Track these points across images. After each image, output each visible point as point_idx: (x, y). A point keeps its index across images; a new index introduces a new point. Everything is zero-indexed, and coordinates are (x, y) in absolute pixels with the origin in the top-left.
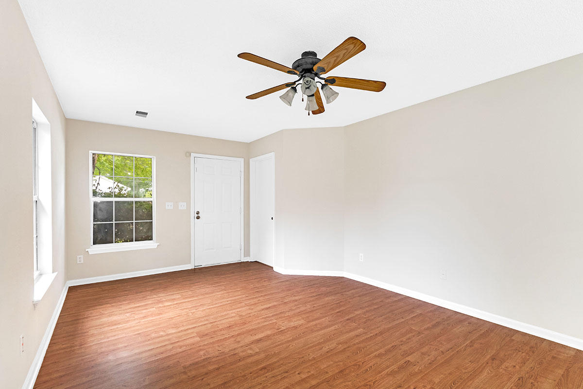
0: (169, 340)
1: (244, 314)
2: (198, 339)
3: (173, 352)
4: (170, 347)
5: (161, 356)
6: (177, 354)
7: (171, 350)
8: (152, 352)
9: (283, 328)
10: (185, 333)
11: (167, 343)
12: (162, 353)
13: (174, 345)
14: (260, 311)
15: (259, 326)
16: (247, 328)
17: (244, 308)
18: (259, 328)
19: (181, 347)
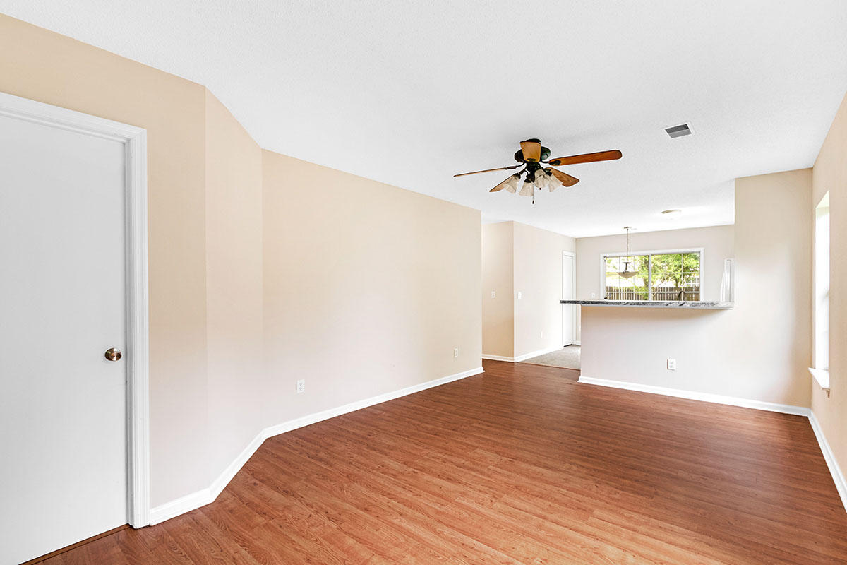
0: (632, 539)
2: (597, 512)
3: (646, 519)
4: (642, 528)
5: (664, 524)
6: (643, 514)
7: (646, 524)
8: (672, 538)
10: (598, 532)
11: (640, 537)
12: (661, 527)
13: (636, 526)
19: (630, 519)
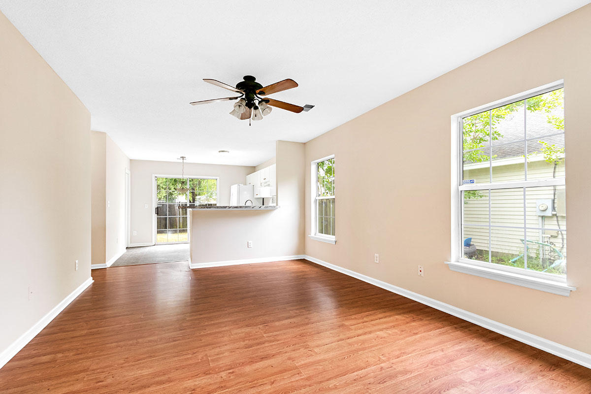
1: (302, 350)
9: (261, 326)
14: (279, 353)
15: (285, 331)
16: (298, 329)
17: (303, 362)
18: (287, 328)
